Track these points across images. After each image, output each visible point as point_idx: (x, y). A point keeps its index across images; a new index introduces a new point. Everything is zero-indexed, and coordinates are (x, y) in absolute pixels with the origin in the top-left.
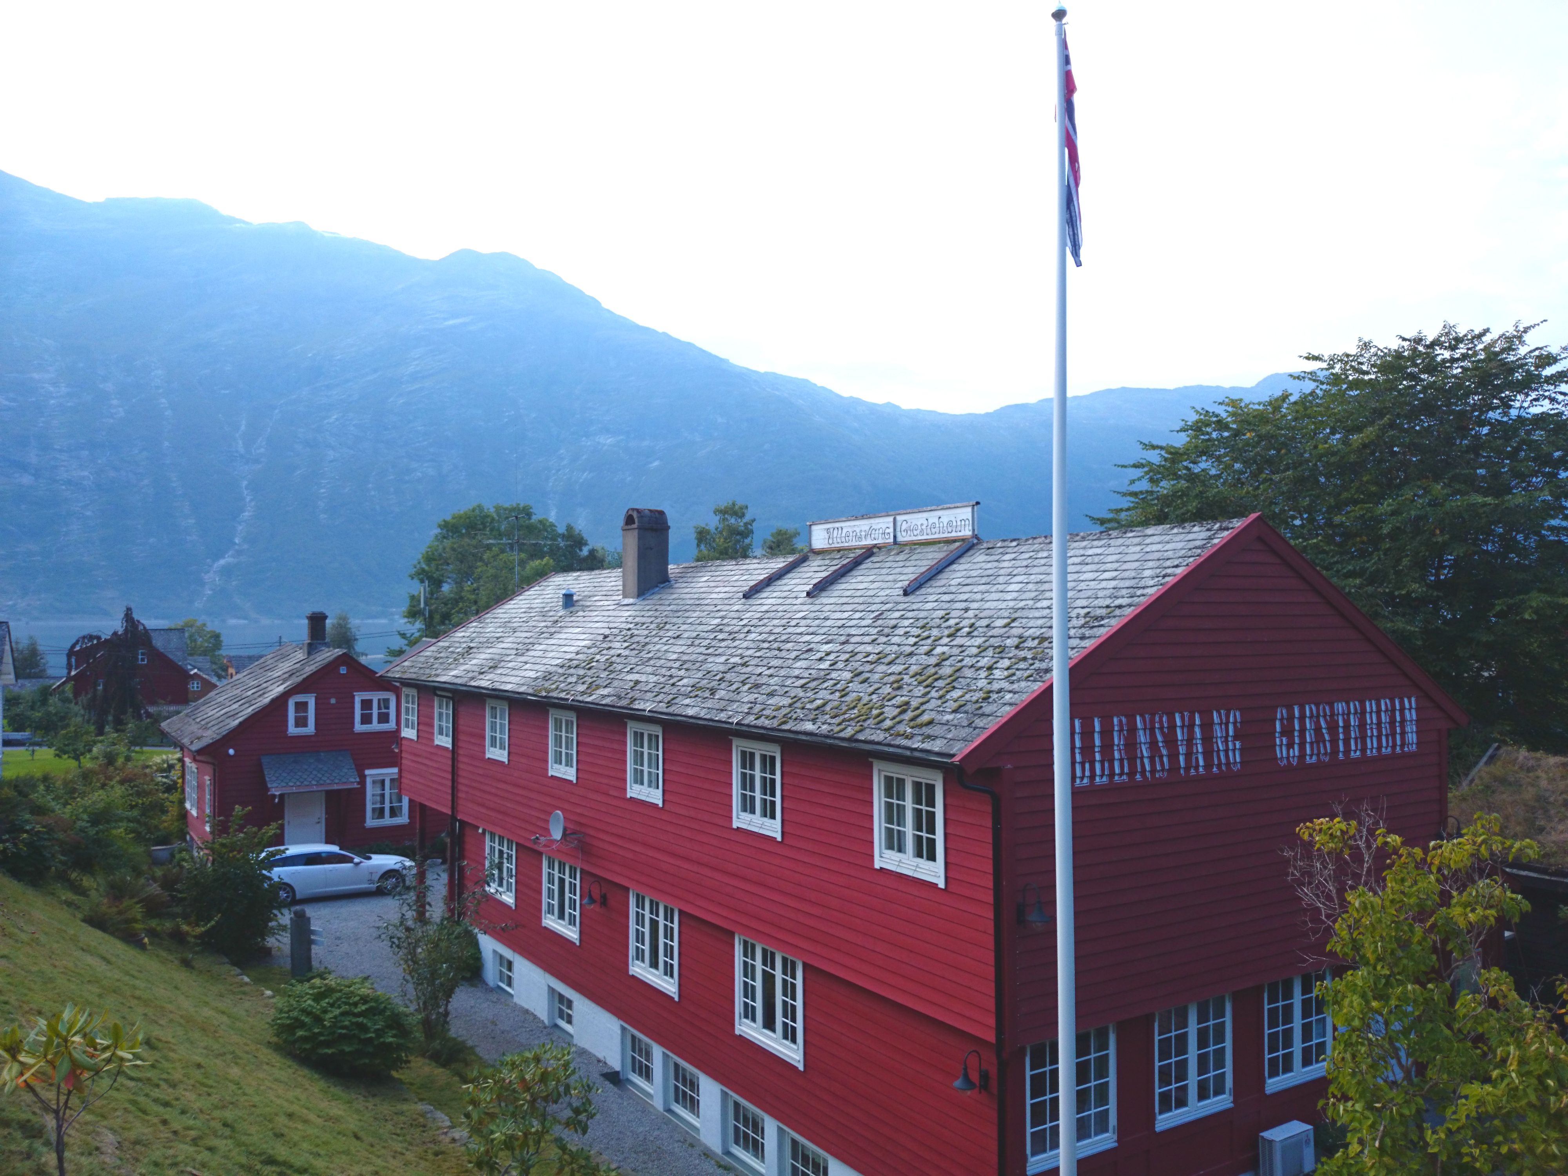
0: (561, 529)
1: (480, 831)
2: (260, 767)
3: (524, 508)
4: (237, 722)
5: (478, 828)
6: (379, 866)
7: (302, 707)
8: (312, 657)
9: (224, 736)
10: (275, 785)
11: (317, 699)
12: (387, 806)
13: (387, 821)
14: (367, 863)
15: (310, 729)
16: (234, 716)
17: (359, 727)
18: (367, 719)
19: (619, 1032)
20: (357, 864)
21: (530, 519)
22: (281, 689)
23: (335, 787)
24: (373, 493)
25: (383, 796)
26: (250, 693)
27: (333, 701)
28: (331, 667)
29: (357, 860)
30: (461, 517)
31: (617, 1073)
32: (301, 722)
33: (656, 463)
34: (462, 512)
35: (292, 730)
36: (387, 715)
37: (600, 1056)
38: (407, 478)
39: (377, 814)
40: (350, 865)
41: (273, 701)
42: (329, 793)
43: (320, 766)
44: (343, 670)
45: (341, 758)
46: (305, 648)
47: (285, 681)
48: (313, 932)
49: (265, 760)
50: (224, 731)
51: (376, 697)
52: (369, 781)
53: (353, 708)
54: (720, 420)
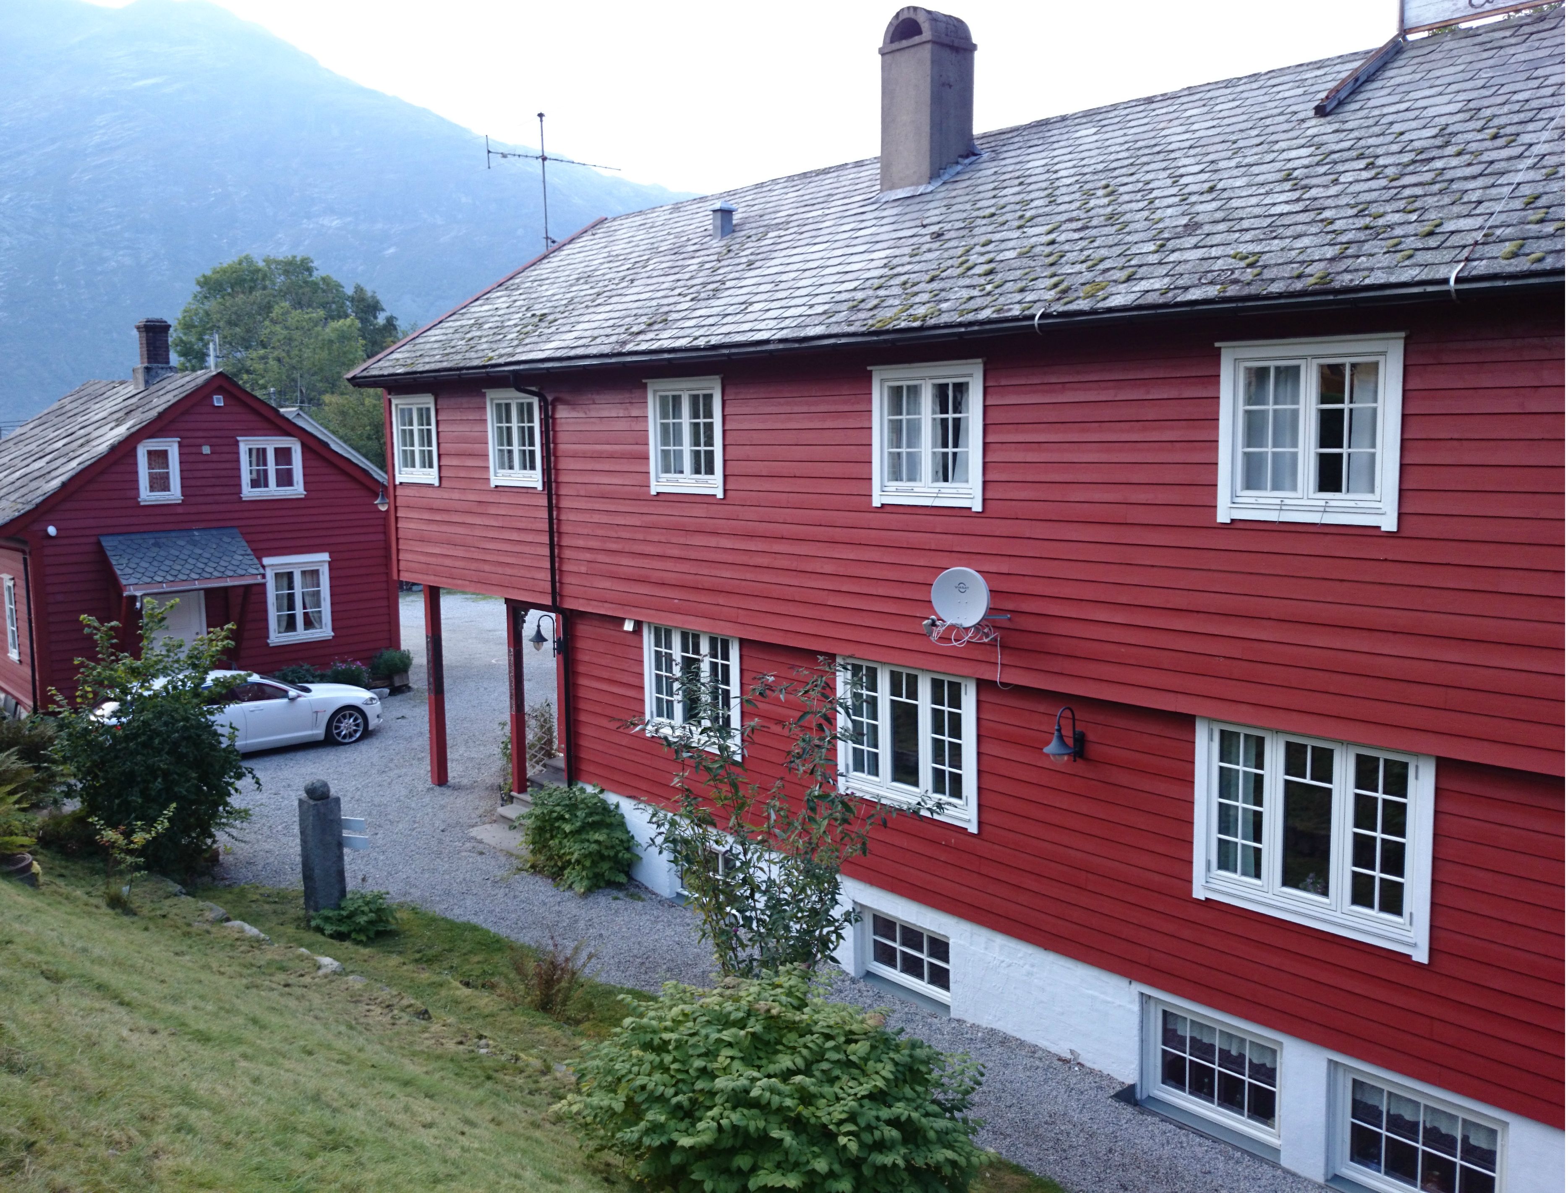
0: (350, 291)
1: (629, 626)
2: (101, 551)
3: (302, 261)
4: (56, 483)
5: (622, 621)
6: (325, 701)
7: (159, 458)
8: (153, 388)
9: (38, 506)
10: (133, 581)
11: (181, 445)
12: (299, 612)
13: (301, 635)
14: (306, 697)
15: (175, 493)
16: (44, 476)
17: (248, 492)
18: (259, 481)
19: (1136, 1007)
20: (292, 700)
21: (311, 275)
22: (122, 431)
23: (229, 583)
24: (60, 287)
25: (291, 598)
26: (60, 444)
27: (206, 450)
28: (199, 395)
29: (293, 693)
30: (225, 272)
31: (1132, 1087)
32: (160, 482)
33: (392, 250)
34: (225, 265)
35: (146, 495)
36: (289, 472)
37: (1062, 1049)
38: (99, 269)
39: (284, 624)
40: (285, 701)
41: (113, 449)
42: (208, 592)
43: (198, 551)
44: (218, 401)
45: (226, 539)
46: (141, 377)
47: (119, 423)
48: (348, 824)
49: (108, 543)
50: (37, 497)
51: (271, 444)
52: (270, 574)
53: (238, 461)
54: (464, 200)
